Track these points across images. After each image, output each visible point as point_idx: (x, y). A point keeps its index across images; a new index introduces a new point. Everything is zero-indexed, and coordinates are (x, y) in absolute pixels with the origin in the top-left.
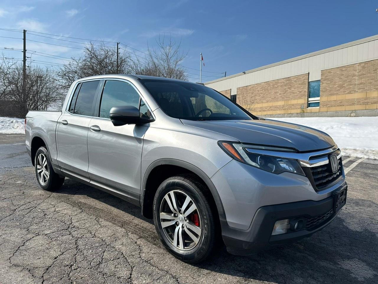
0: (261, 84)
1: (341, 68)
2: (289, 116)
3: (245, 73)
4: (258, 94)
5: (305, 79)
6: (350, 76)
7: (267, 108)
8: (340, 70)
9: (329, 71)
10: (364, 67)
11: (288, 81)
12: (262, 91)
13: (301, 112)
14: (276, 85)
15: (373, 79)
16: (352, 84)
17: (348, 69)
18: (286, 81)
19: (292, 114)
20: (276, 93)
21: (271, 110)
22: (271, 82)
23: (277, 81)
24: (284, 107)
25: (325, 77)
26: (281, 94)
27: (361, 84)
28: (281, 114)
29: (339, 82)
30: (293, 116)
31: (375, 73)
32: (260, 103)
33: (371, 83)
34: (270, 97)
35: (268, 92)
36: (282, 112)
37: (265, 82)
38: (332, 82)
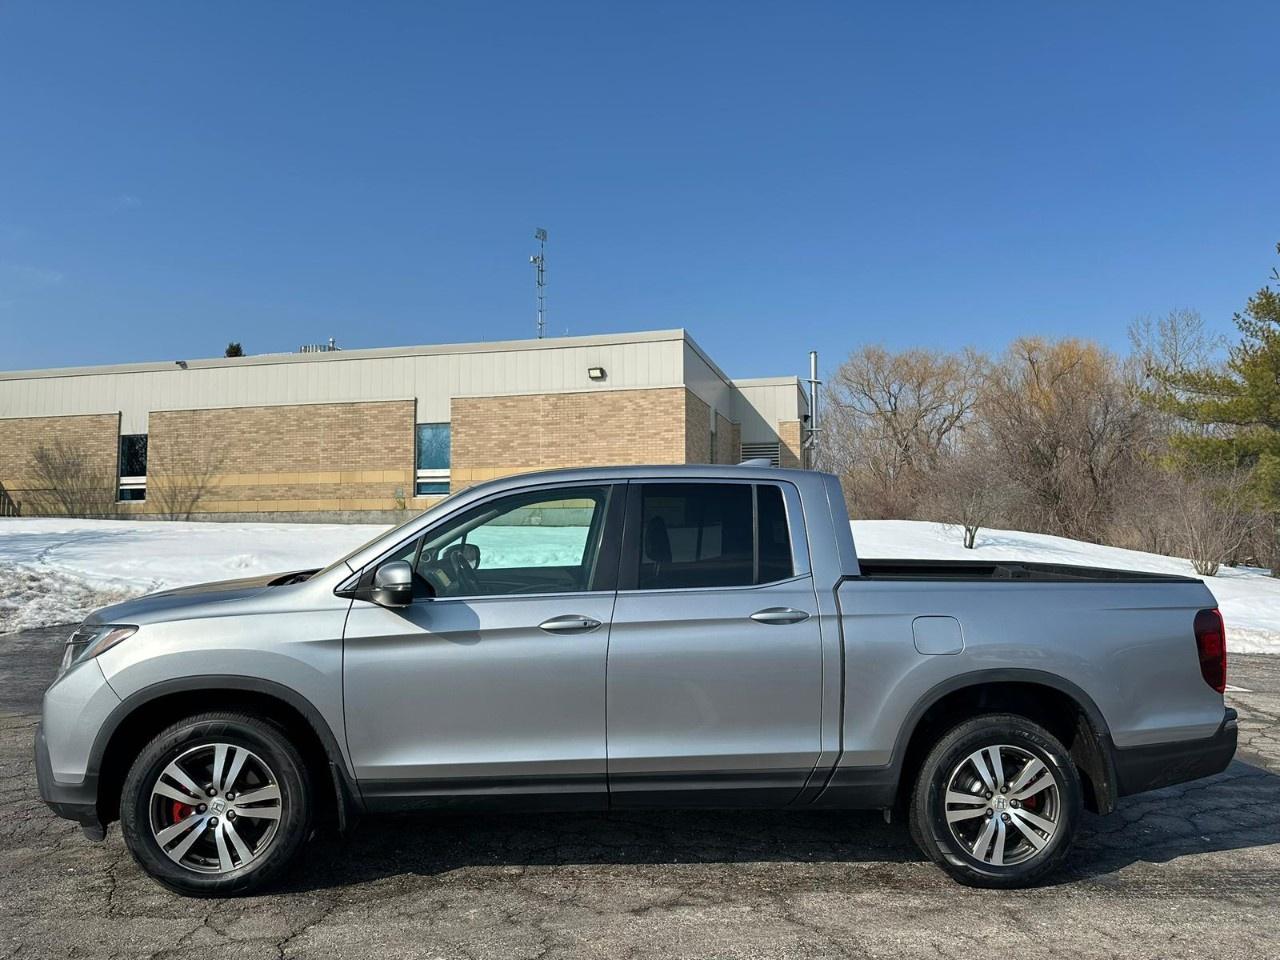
0: (253, 412)
1: (502, 400)
2: (357, 517)
3: (184, 366)
4: (240, 441)
5: (404, 416)
6: (525, 422)
7: (277, 491)
8: (501, 404)
9: (474, 403)
10: (555, 406)
11: (349, 413)
12: (256, 432)
13: (395, 508)
14: (310, 420)
15: (576, 437)
16: (532, 444)
17: (521, 404)
18: (344, 413)
19: (368, 512)
20: (309, 444)
21: (294, 496)
22: (291, 410)
23: (312, 409)
24: (339, 489)
25: (463, 416)
26: (326, 450)
27: (551, 444)
28: (328, 511)
29: (499, 434)
30: (371, 517)
31: (579, 423)
32: (249, 473)
33: (572, 445)
34: (287, 456)
35: (280, 439)
36: (332, 505)
37: (267, 408)
38: (482, 432)
